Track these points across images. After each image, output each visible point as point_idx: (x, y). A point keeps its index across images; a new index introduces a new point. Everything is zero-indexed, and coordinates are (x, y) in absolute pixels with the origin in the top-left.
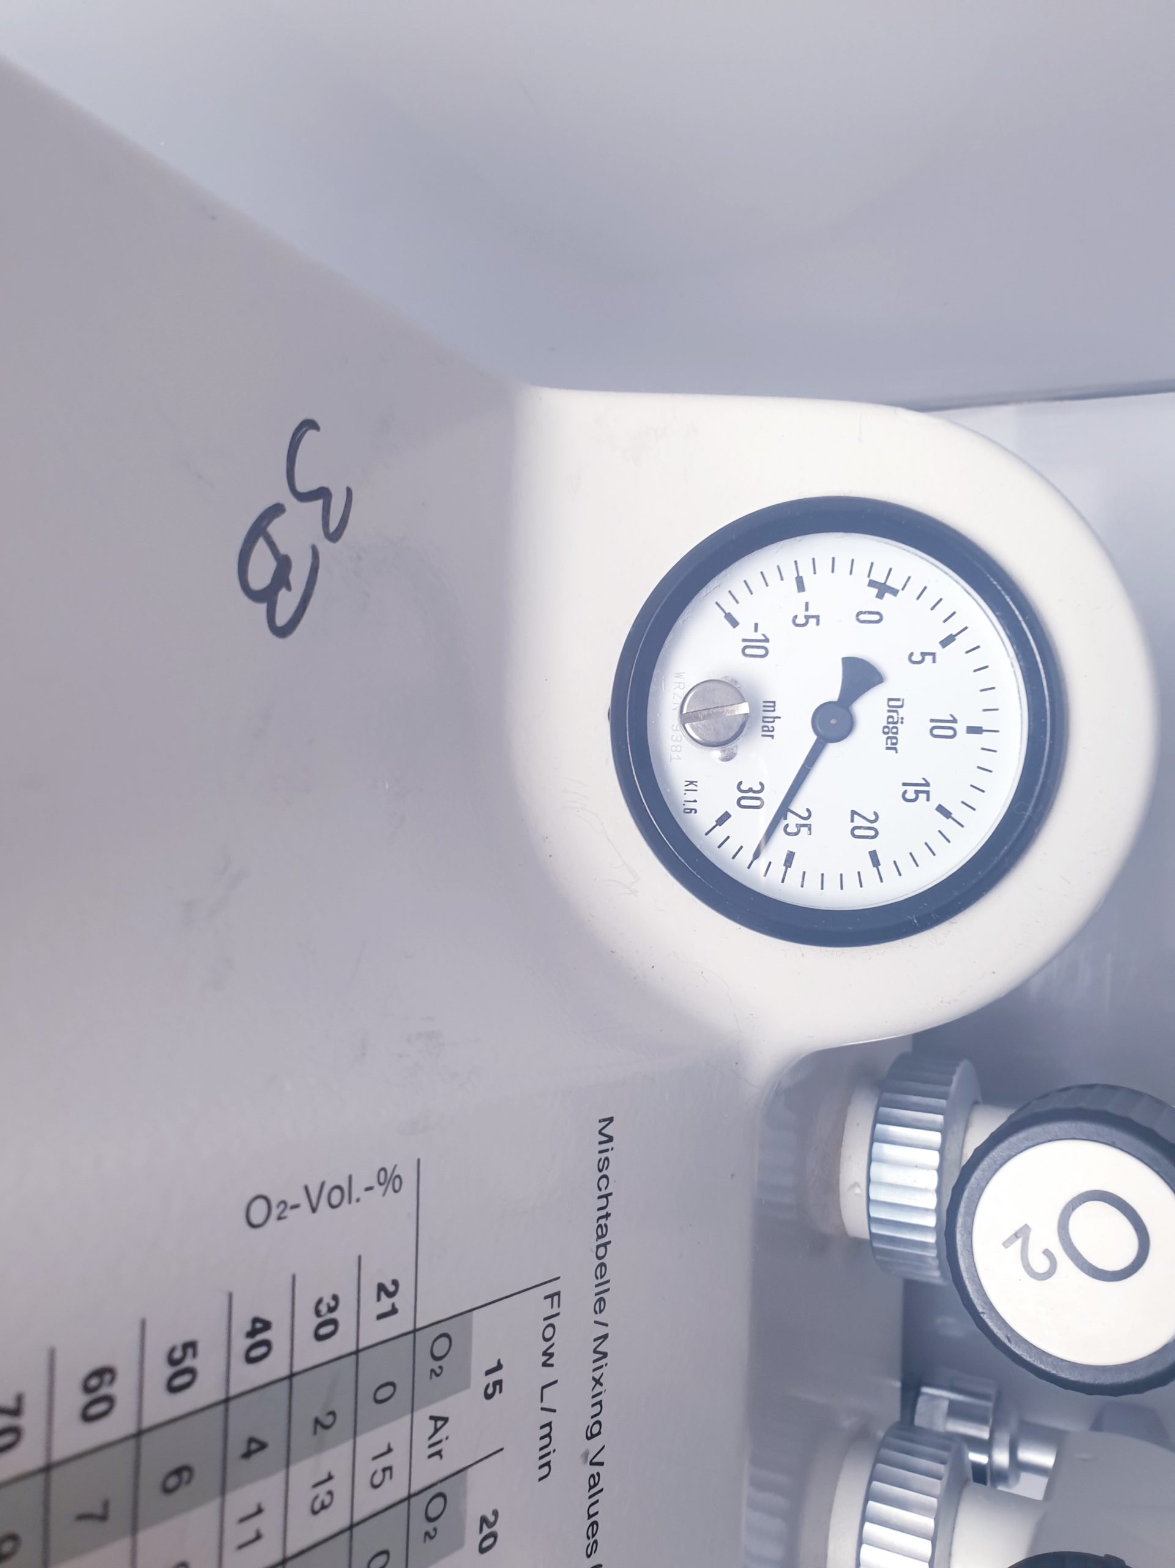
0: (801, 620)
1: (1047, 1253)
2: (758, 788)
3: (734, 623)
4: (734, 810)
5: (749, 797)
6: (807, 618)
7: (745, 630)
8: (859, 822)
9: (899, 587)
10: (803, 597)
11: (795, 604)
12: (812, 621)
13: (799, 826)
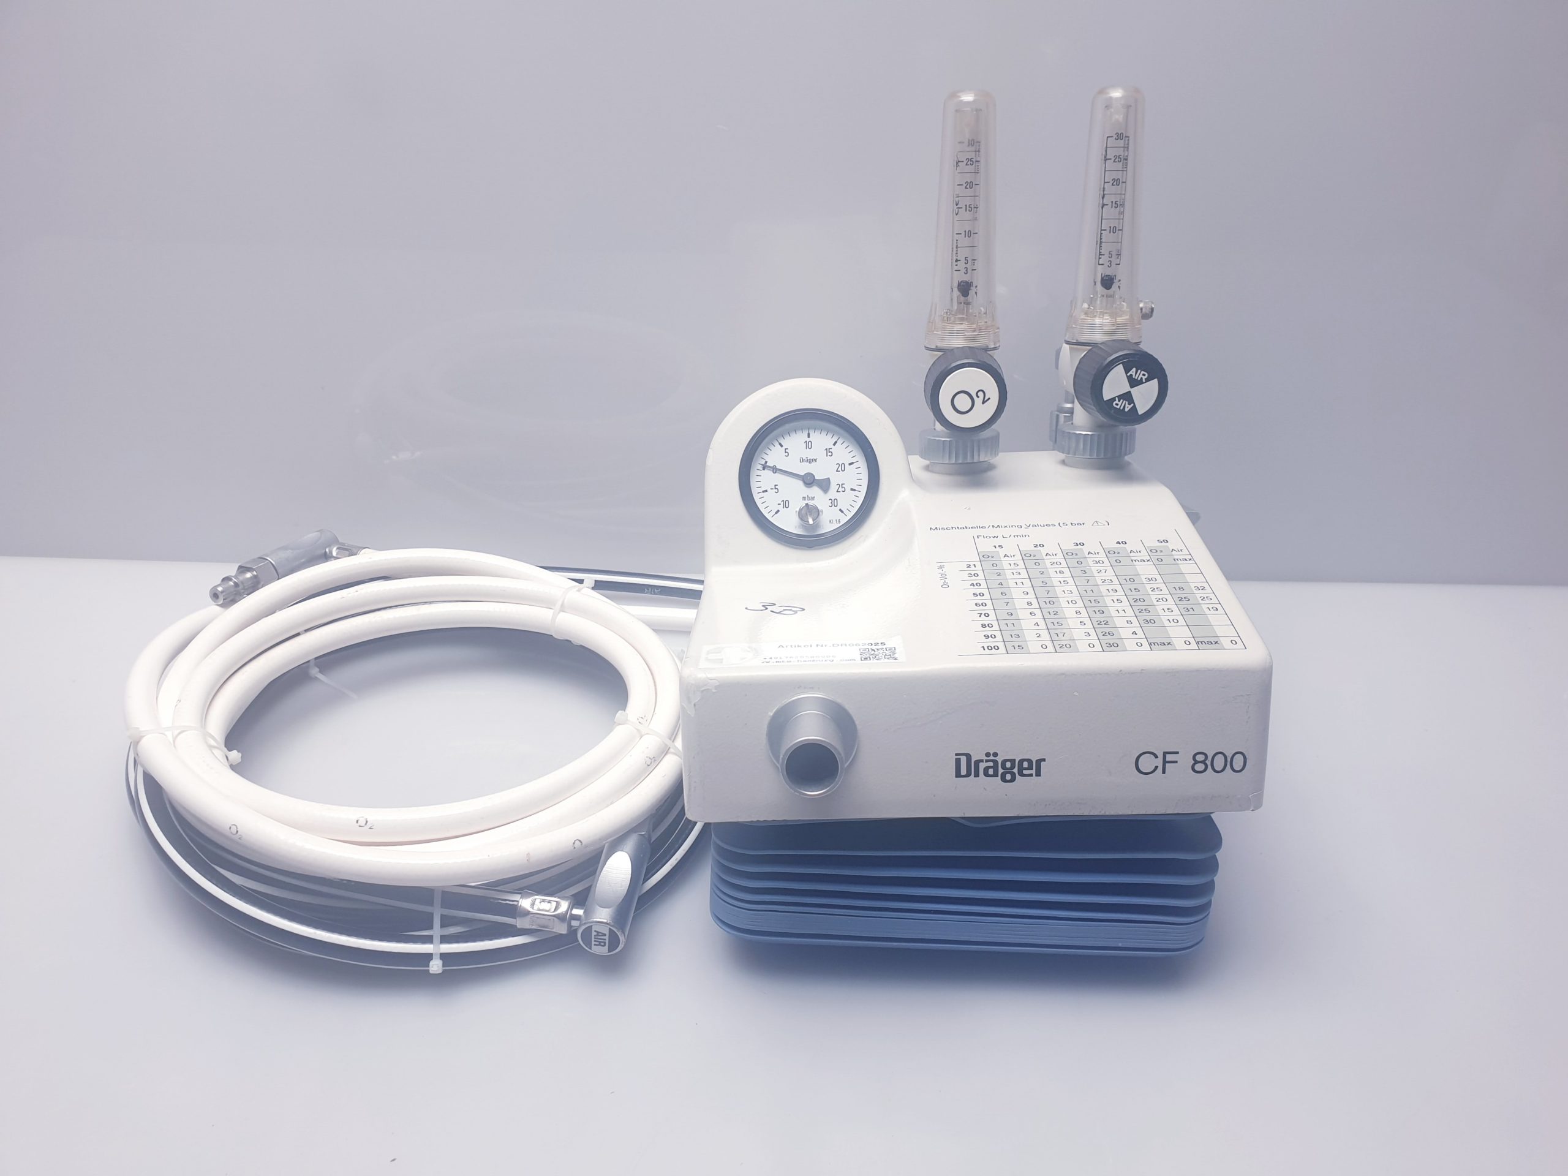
0: (776, 491)
1: (978, 397)
2: (831, 501)
3: (778, 511)
4: (838, 508)
5: (834, 503)
6: (775, 488)
7: (780, 507)
8: (840, 469)
9: (764, 461)
10: (769, 490)
11: (771, 492)
12: (776, 487)
13: (842, 487)
